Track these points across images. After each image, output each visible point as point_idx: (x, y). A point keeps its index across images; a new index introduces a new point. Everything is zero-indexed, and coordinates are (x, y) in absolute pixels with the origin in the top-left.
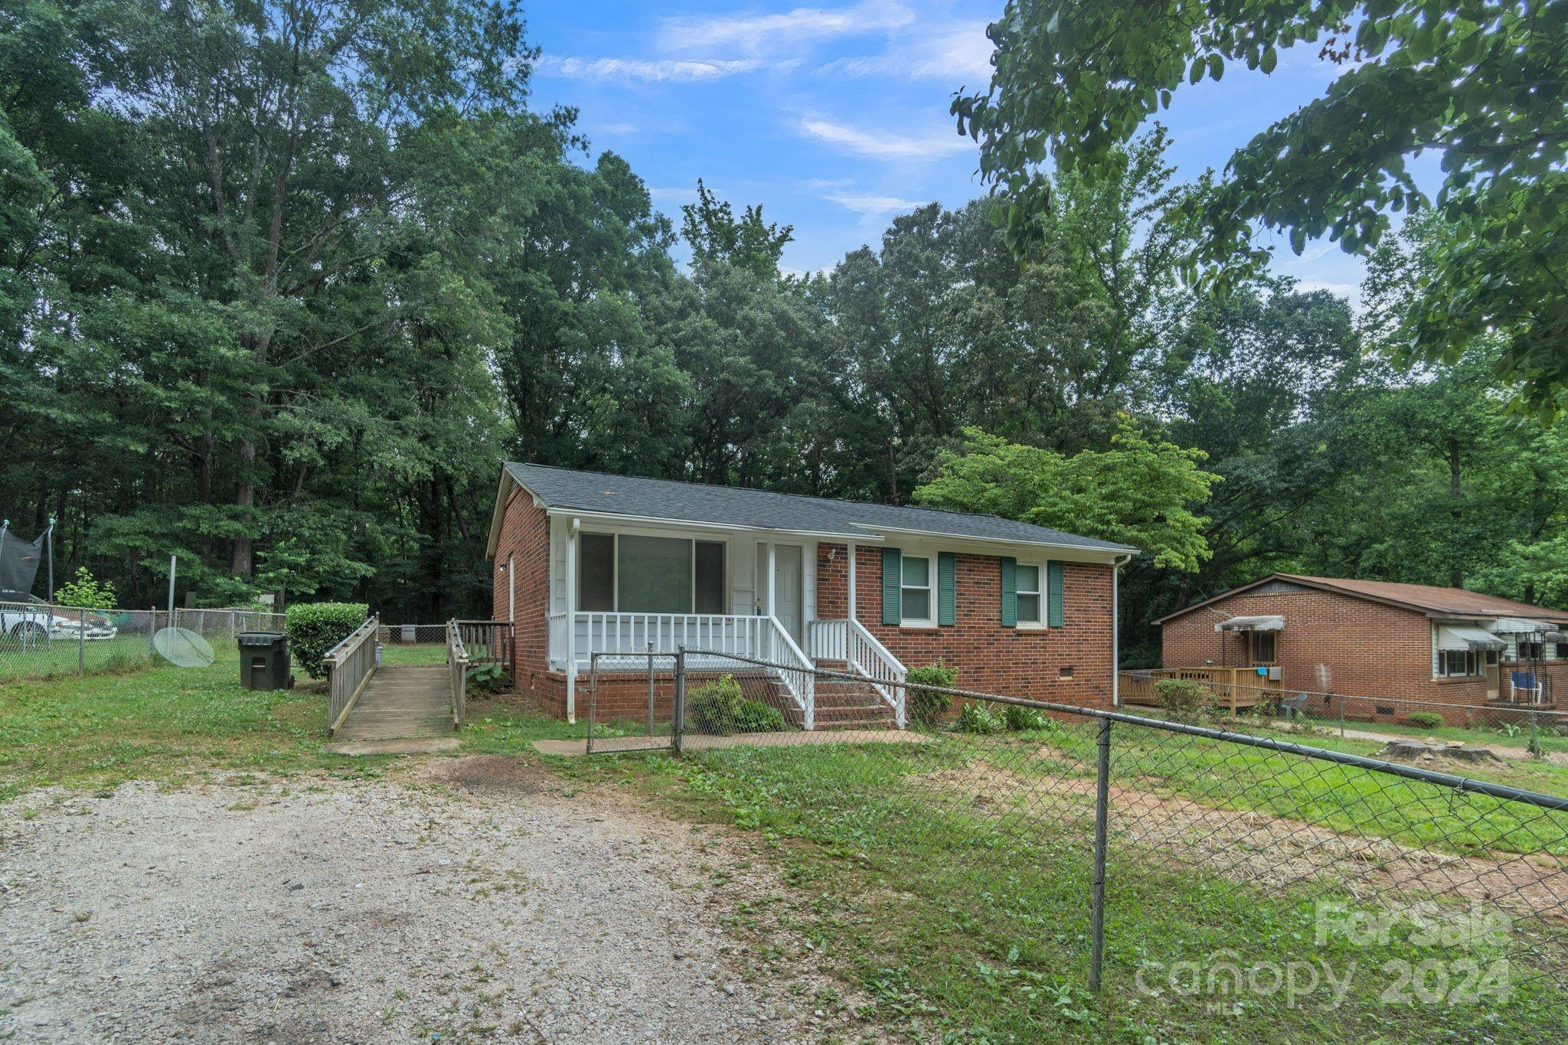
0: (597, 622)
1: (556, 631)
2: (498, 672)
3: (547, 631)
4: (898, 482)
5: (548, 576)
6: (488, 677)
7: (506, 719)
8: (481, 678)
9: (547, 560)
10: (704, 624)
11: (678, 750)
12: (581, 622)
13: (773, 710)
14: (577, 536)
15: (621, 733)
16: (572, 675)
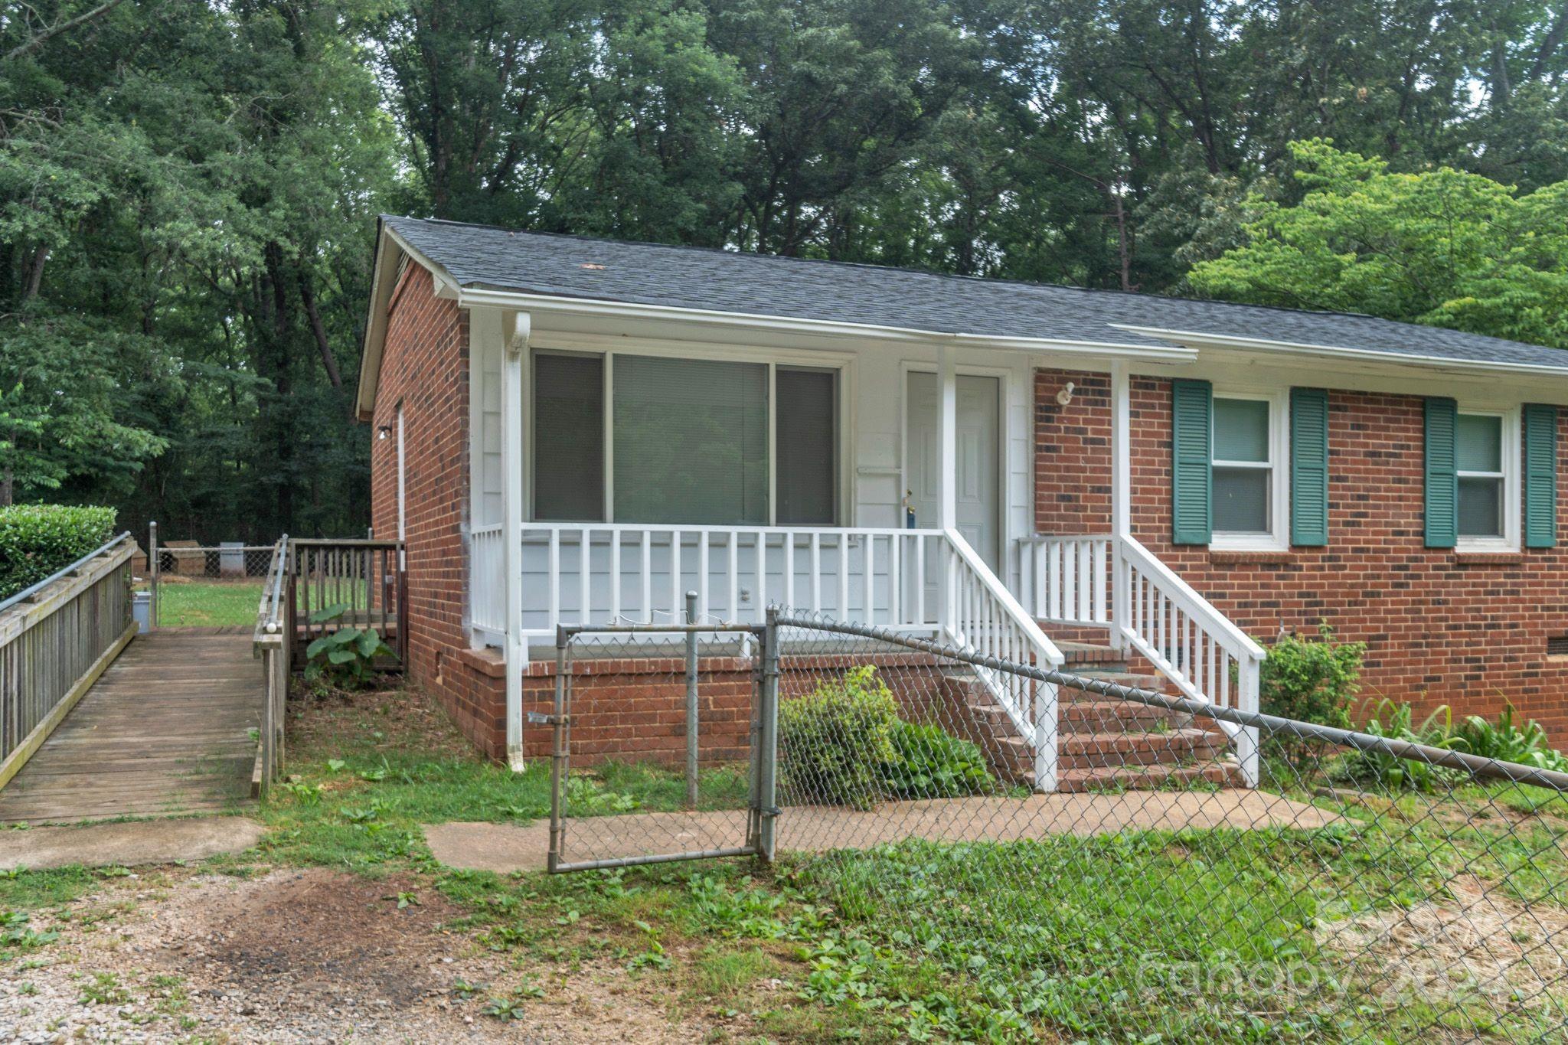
0: (570, 543)
1: (483, 563)
2: (371, 645)
3: (465, 563)
4: (1132, 266)
5: (465, 445)
6: (353, 657)
7: (374, 762)
8: (337, 659)
9: (464, 412)
10: (803, 546)
11: (763, 857)
12: (534, 544)
13: (963, 746)
14: (525, 355)
15: (627, 801)
16: (517, 662)
